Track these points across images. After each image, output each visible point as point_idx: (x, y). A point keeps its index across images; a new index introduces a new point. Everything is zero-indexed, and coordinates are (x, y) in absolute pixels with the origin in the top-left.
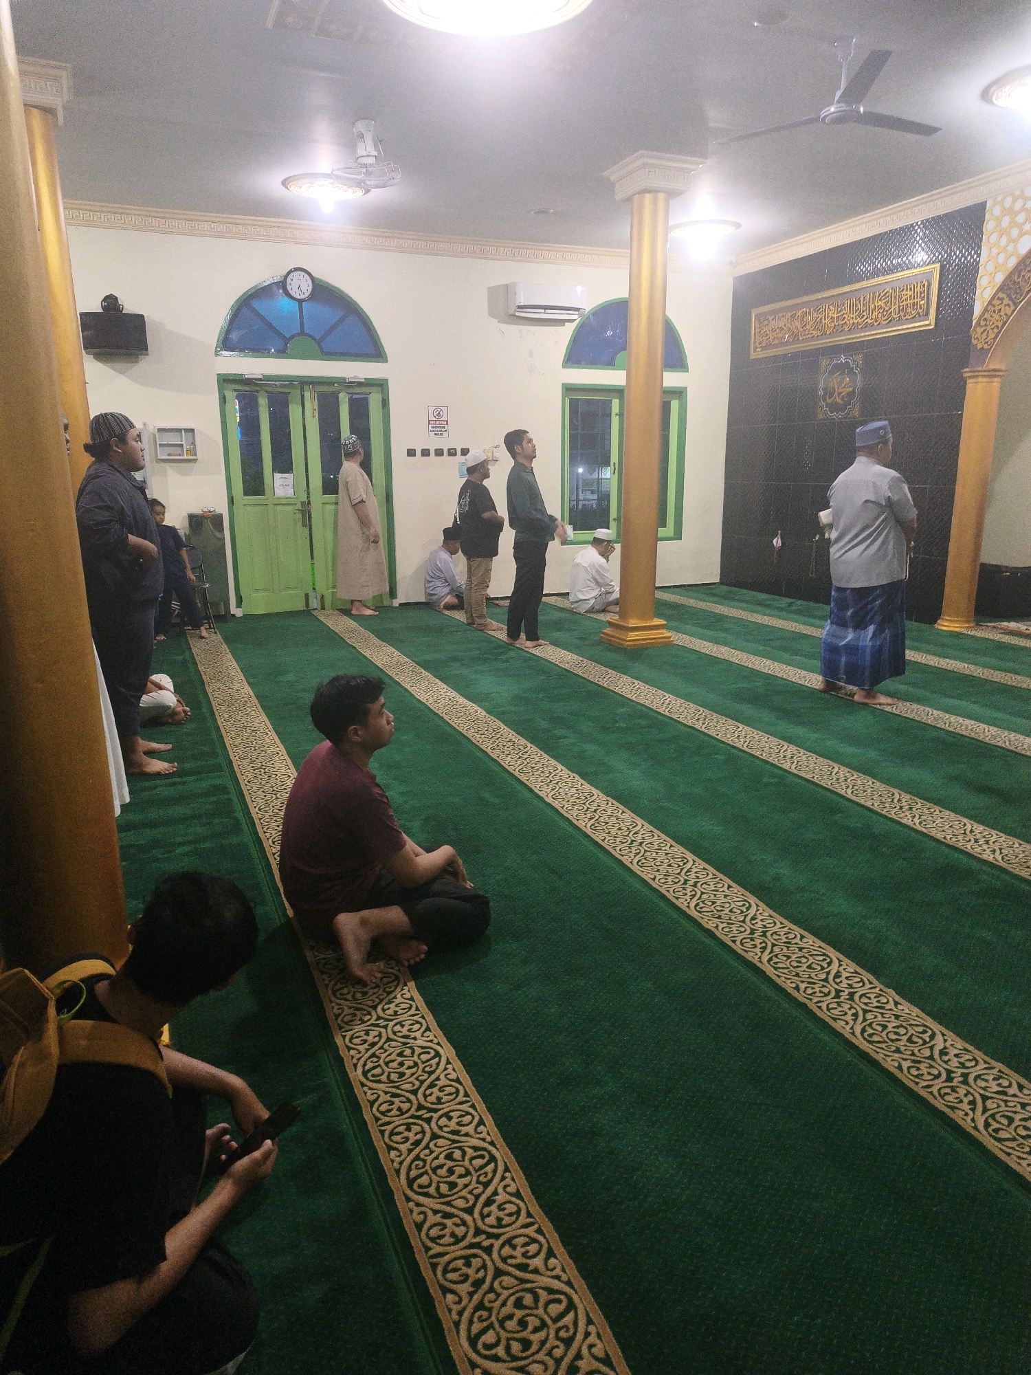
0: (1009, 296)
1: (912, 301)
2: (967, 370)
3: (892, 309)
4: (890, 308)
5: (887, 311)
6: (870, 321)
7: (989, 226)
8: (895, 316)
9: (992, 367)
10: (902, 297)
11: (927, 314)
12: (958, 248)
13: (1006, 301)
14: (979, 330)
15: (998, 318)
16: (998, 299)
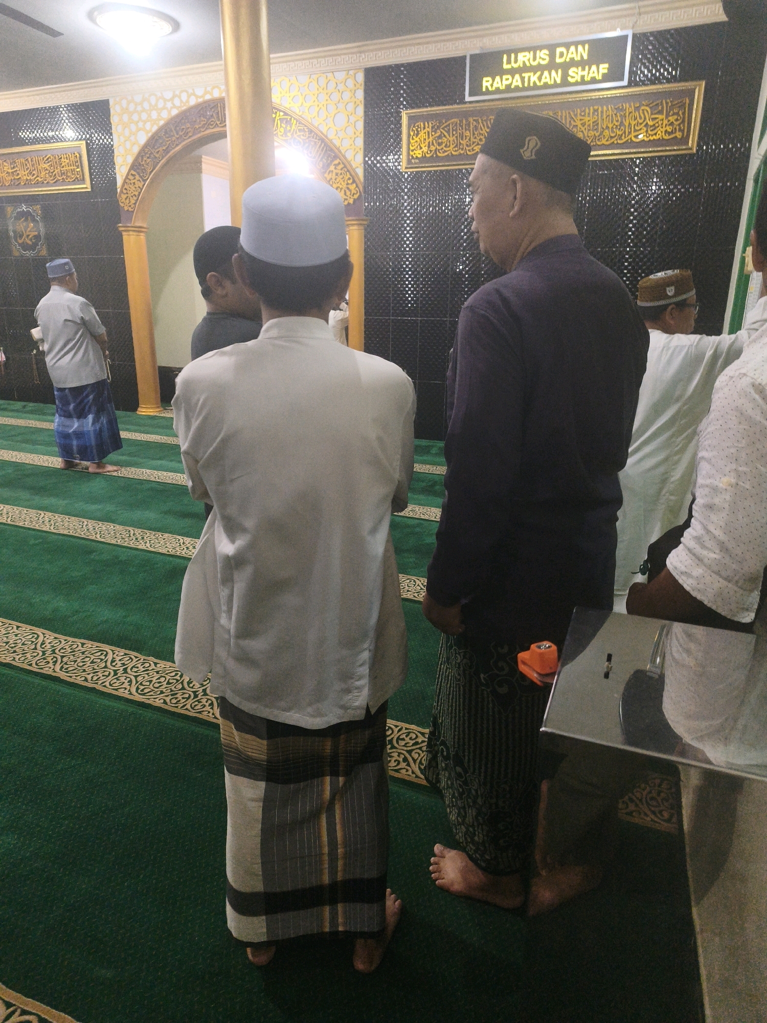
0: (139, 174)
1: (70, 168)
2: (120, 225)
3: (56, 171)
4: (54, 171)
5: (52, 173)
6: (40, 180)
7: (114, 119)
8: (59, 178)
9: (137, 224)
10: (61, 164)
11: (83, 179)
12: (96, 132)
13: (137, 177)
14: (124, 196)
15: (134, 189)
16: (132, 175)
